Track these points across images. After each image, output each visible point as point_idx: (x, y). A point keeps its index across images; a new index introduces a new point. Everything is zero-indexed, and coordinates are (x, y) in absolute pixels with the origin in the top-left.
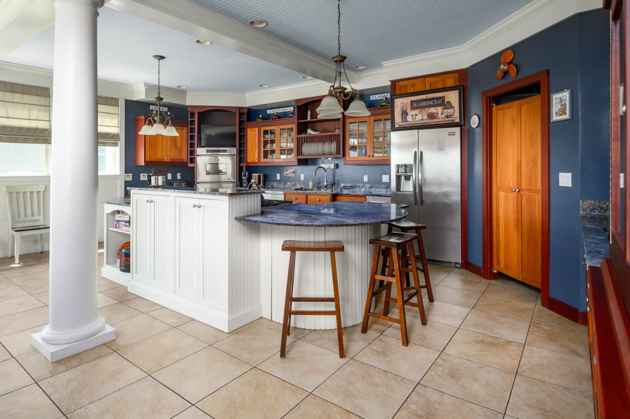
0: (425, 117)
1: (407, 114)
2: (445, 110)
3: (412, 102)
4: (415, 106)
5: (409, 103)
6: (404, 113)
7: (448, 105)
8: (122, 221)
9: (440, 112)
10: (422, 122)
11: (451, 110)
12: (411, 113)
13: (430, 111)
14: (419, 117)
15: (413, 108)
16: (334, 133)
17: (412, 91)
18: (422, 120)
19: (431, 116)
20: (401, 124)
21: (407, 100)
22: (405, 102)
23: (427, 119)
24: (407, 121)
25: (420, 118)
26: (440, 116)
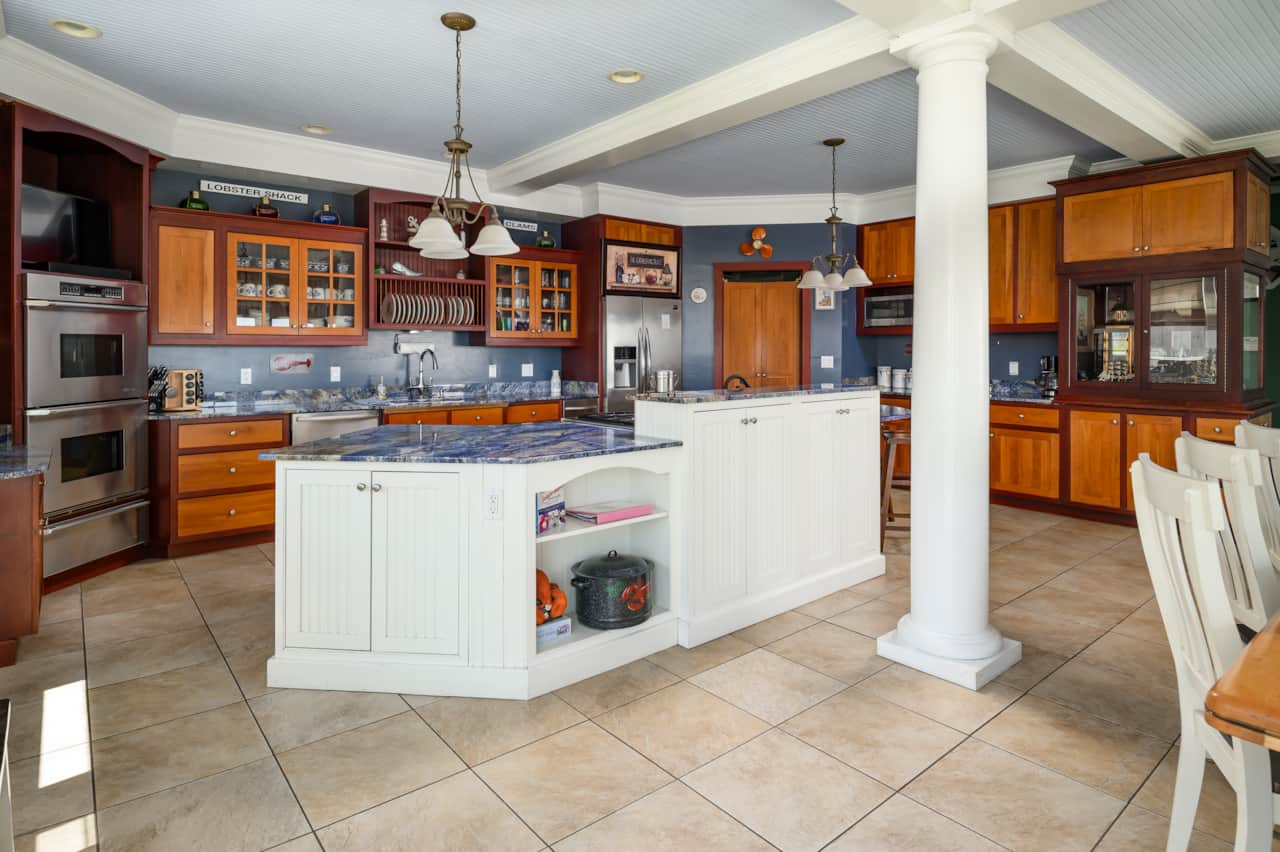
0: (643, 280)
1: (623, 272)
2: (664, 275)
3: (630, 255)
4: (633, 261)
5: (626, 256)
6: (619, 270)
7: (665, 269)
8: (552, 508)
9: (659, 276)
10: (639, 286)
11: (668, 276)
12: (628, 271)
13: (649, 273)
14: (636, 279)
15: (631, 265)
16: (452, 281)
17: (626, 239)
18: (640, 283)
19: (650, 280)
20: (615, 285)
21: (624, 251)
22: (620, 253)
23: (645, 284)
24: (622, 282)
25: (638, 280)
26: (658, 281)
